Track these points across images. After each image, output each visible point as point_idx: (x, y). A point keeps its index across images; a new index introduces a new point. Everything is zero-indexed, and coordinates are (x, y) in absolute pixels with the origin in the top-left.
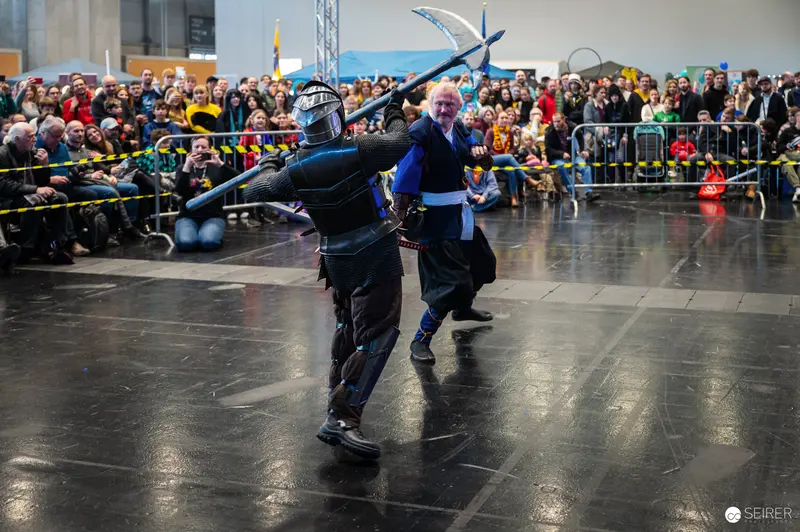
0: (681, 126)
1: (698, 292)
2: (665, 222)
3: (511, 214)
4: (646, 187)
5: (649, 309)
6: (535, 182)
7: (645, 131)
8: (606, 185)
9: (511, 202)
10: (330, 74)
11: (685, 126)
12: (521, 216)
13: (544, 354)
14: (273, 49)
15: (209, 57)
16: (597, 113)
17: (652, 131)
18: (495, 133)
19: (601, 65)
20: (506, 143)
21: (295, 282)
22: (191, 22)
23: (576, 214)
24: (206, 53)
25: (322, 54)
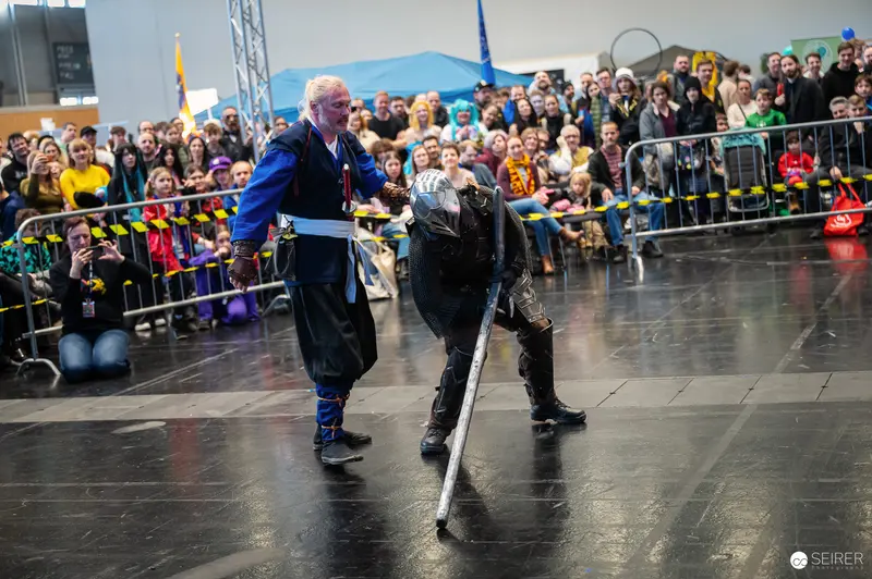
0: (789, 130)
1: (834, 374)
2: (778, 277)
3: (544, 285)
4: (744, 226)
5: (761, 407)
6: (574, 235)
7: (735, 144)
8: (682, 229)
9: (544, 267)
10: (260, 106)
11: (796, 129)
12: (560, 287)
13: (611, 485)
14: (175, 80)
15: (89, 101)
16: (659, 124)
17: (746, 142)
18: (511, 171)
19: (661, 53)
20: (529, 183)
21: (236, 411)
22: (56, 53)
23: (641, 277)
24: (83, 95)
25: (245, 77)
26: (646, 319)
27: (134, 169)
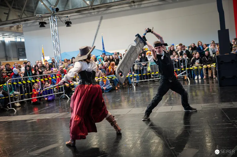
1: (174, 106)
3: (116, 92)
4: (154, 80)
7: (153, 64)
8: (143, 80)
9: (115, 89)
10: (59, 58)
12: (119, 92)
14: (42, 54)
15: (26, 59)
21: (52, 117)
22: (18, 50)
23: (135, 90)
24: (24, 58)
25: (55, 52)
26: (136, 97)
27: (29, 70)
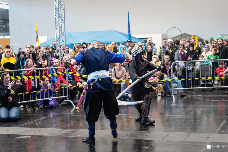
4: (205, 89)
8: (187, 88)
15: (7, 37)
16: (180, 56)
17: (207, 63)
19: (182, 35)
21: (53, 134)
23: (174, 102)
24: (5, 35)
25: (58, 34)
26: (176, 114)
27: (23, 59)
